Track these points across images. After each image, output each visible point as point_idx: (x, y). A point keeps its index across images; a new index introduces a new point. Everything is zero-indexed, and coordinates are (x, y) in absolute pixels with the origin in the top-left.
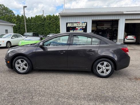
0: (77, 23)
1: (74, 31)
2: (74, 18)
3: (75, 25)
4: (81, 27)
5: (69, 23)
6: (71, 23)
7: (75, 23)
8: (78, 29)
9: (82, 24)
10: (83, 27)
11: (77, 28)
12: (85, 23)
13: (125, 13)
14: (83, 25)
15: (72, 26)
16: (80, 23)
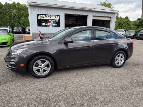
0: (49, 15)
1: (46, 24)
2: (46, 9)
3: (47, 17)
4: (54, 21)
5: (40, 14)
6: (43, 15)
7: (47, 15)
8: (51, 22)
9: (55, 17)
10: (56, 20)
11: (49, 20)
12: (58, 16)
13: (93, 10)
14: (56, 19)
15: (44, 18)
16: (53, 16)
